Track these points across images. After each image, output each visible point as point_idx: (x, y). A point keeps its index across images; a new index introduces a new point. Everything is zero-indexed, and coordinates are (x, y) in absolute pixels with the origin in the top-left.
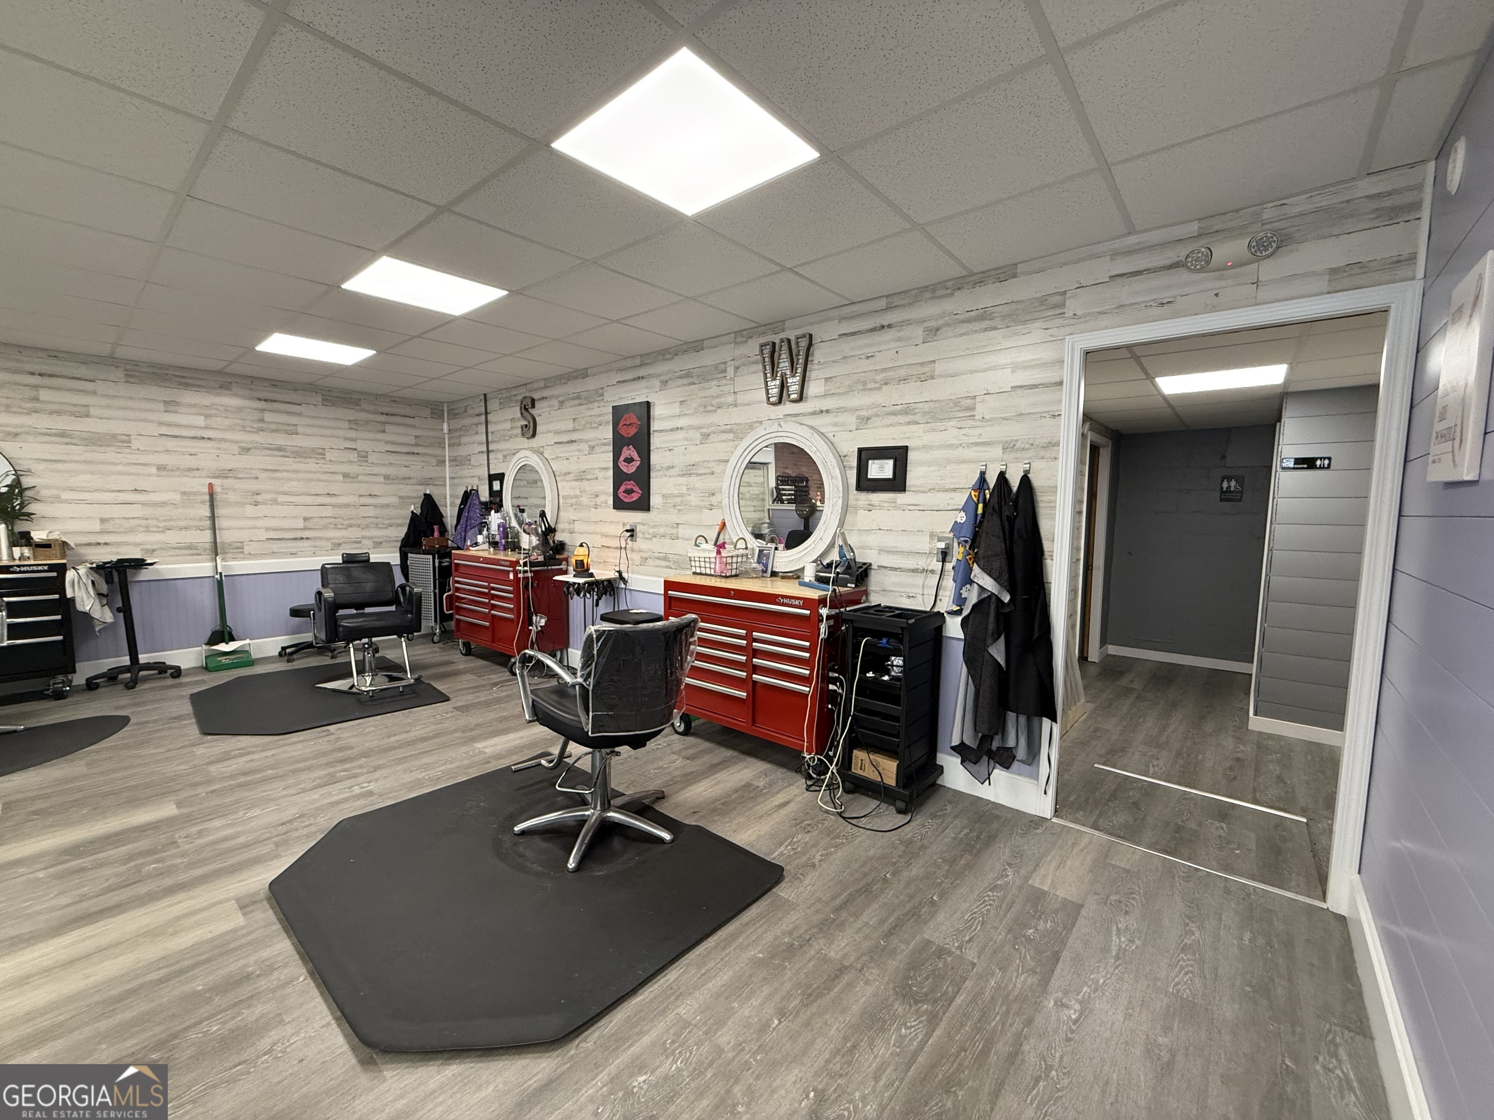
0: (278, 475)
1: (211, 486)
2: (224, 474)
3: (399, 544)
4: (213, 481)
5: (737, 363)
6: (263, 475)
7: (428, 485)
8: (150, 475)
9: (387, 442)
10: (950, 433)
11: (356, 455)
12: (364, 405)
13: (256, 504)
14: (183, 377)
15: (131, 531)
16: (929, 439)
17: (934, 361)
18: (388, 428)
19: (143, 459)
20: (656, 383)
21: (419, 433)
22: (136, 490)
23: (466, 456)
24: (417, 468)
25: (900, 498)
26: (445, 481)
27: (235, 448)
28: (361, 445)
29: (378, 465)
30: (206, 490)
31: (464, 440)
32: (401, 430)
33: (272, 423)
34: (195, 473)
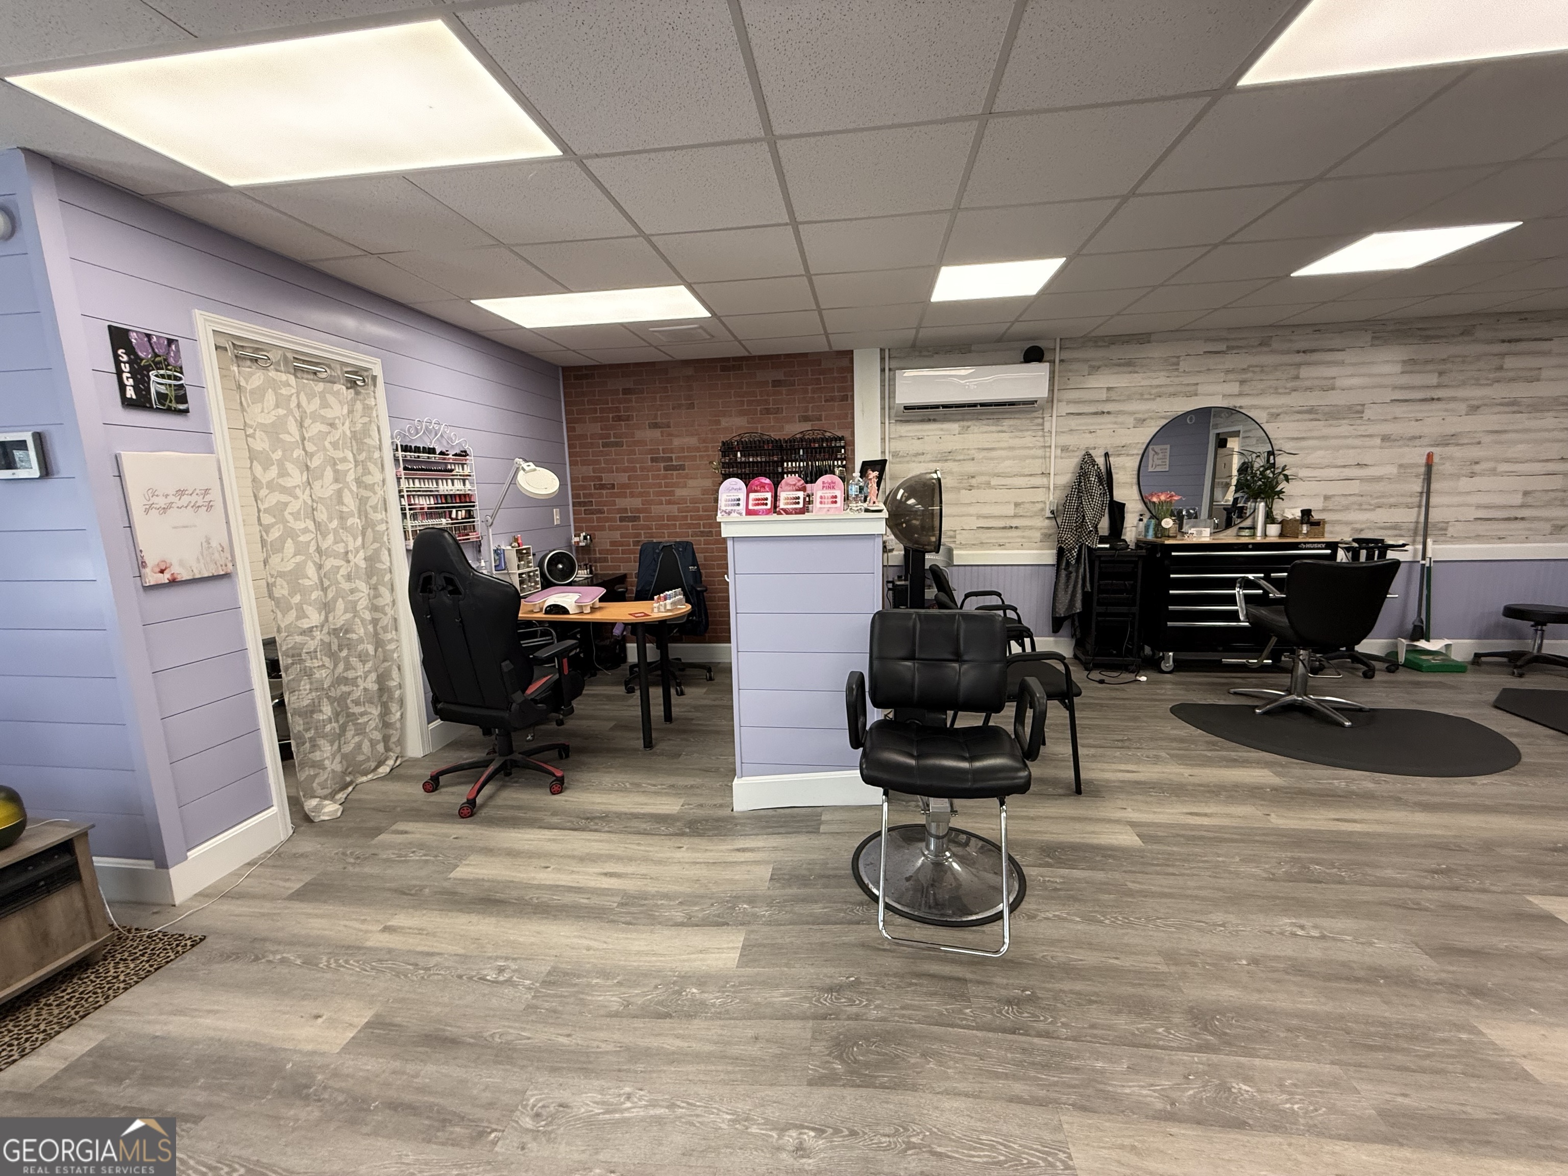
0: (1503, 437)
4: (1436, 450)
6: (1488, 439)
8: (1373, 447)
13: (1473, 475)
14: (1425, 329)
15: (1346, 508)
19: (1371, 429)
22: (1358, 464)
27: (1463, 407)
30: (1423, 461)
33: (1511, 370)
34: (1418, 442)
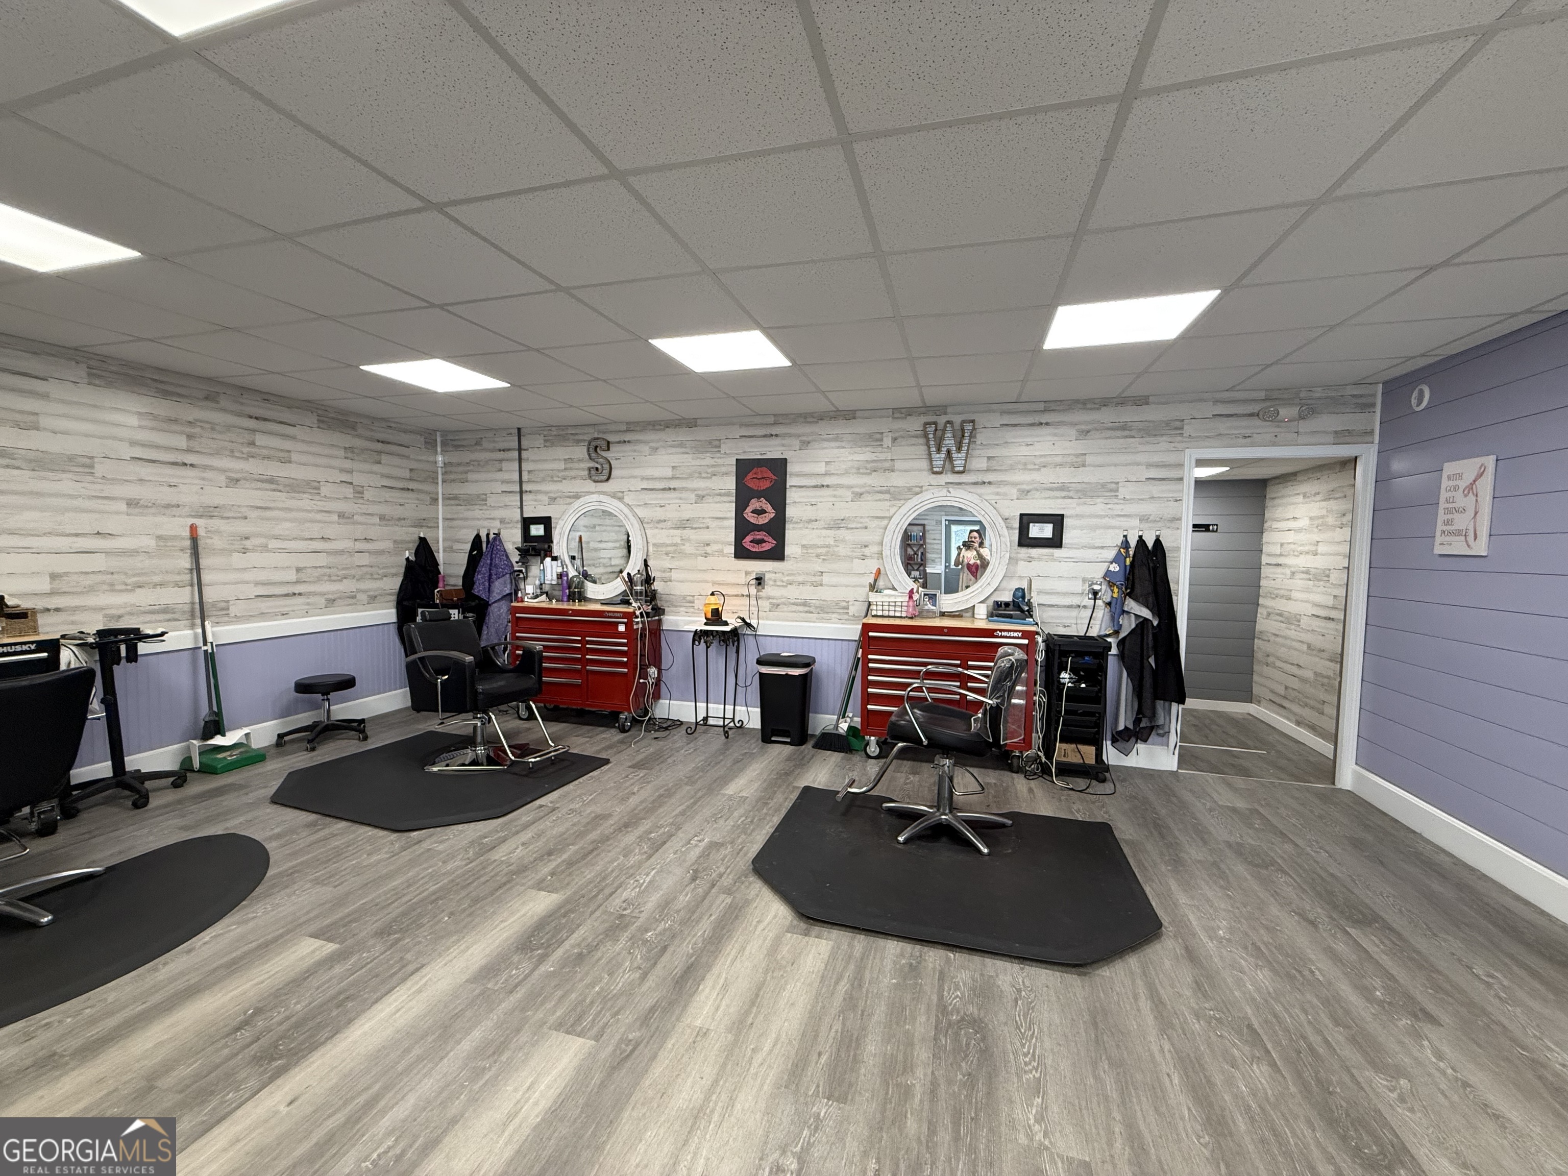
0: (268, 514)
1: (193, 528)
2: (209, 512)
3: (394, 598)
4: (198, 522)
5: (897, 435)
6: (253, 514)
7: (422, 526)
8: (117, 513)
9: (383, 476)
10: (1099, 506)
11: (352, 490)
12: (360, 431)
13: (245, 551)
14: (162, 382)
15: (91, 590)
16: (1080, 510)
17: (1085, 454)
18: (384, 459)
19: (109, 490)
20: (796, 443)
21: (414, 465)
22: (98, 533)
23: (478, 496)
24: (411, 508)
25: (1056, 552)
26: (438, 523)
27: (222, 478)
28: (358, 479)
29: (373, 502)
30: (187, 533)
31: (471, 476)
32: (396, 461)
33: (264, 447)
34: (175, 511)
